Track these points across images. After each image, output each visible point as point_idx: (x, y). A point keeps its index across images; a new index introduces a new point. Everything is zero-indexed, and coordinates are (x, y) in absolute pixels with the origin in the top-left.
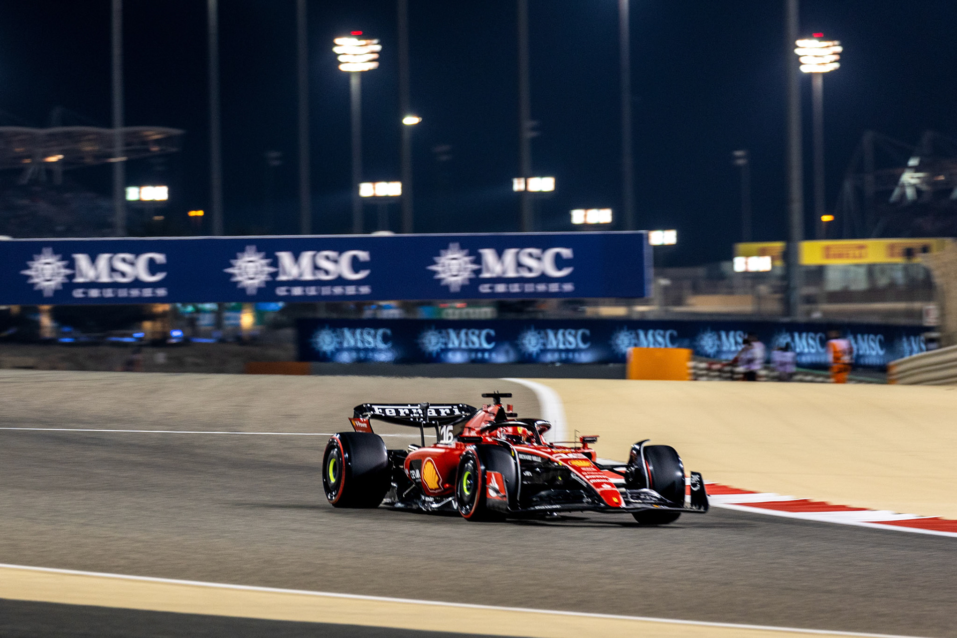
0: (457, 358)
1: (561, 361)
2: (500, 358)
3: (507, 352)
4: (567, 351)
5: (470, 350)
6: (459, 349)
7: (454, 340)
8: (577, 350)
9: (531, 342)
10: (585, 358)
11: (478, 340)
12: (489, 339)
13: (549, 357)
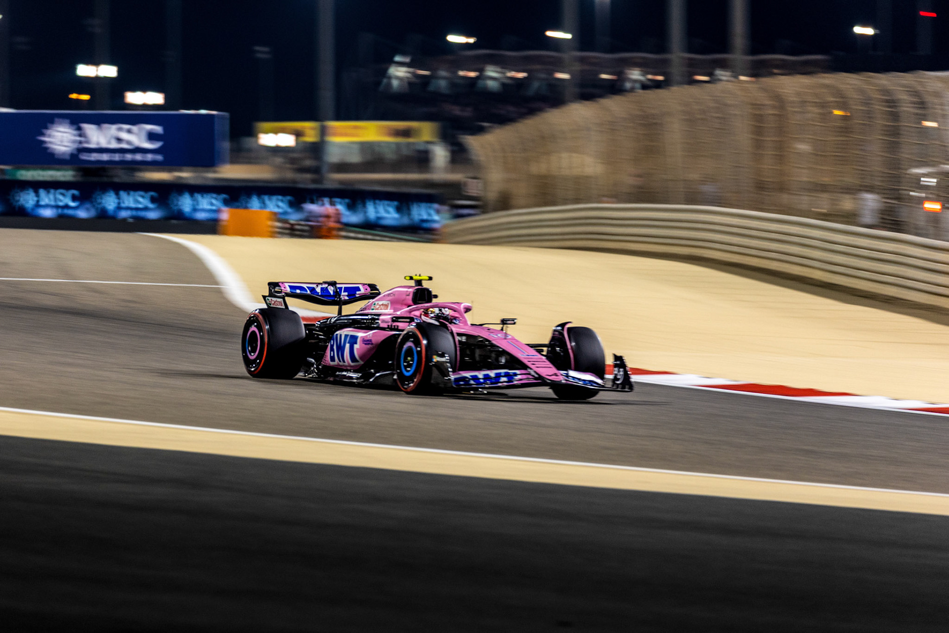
0: (48, 213)
1: (133, 217)
2: (82, 214)
3: (88, 209)
4: (137, 209)
5: (57, 207)
6: (47, 206)
7: (46, 198)
8: (146, 209)
9: (110, 202)
10: (153, 215)
11: (66, 199)
12: (74, 198)
13: (124, 214)
